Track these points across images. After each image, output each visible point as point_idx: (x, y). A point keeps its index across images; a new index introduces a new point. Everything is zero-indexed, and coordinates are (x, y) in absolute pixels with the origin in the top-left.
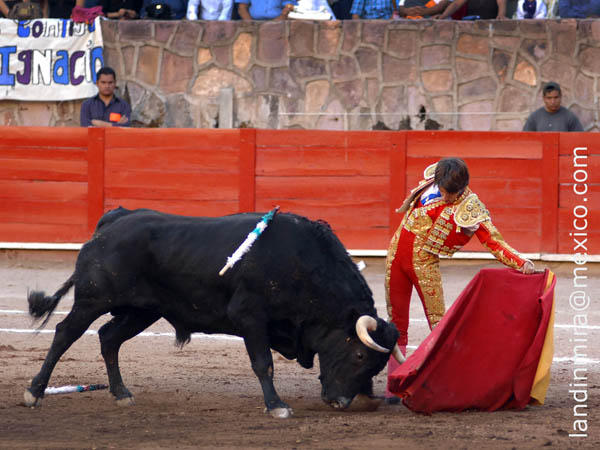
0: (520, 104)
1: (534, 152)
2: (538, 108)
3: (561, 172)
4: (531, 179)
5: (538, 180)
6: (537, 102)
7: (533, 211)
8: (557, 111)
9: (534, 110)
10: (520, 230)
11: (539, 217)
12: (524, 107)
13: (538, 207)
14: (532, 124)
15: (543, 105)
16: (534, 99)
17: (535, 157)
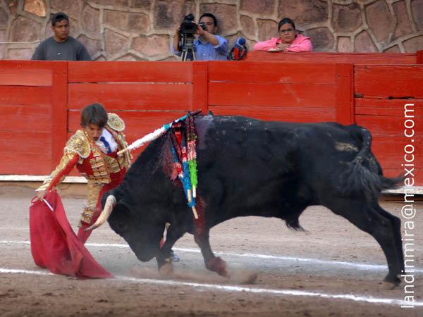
0: (31, 34)
1: (44, 79)
2: (47, 37)
3: (69, 99)
4: (42, 106)
5: (48, 106)
6: (47, 32)
7: (45, 136)
8: (66, 40)
9: (44, 40)
10: (31, 153)
11: (49, 141)
12: (34, 37)
13: (48, 132)
14: (41, 54)
15: (52, 34)
16: (43, 30)
17: (46, 84)
